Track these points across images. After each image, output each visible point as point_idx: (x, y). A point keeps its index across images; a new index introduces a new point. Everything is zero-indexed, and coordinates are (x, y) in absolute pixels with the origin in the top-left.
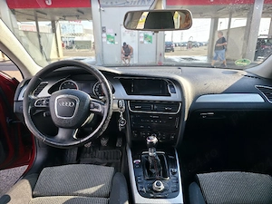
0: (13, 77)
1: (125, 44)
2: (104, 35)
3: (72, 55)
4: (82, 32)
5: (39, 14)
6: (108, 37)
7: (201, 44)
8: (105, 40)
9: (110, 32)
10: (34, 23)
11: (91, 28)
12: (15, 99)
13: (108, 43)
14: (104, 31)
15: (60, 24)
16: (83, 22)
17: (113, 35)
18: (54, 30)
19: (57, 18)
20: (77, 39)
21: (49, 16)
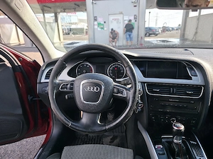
0: (33, 59)
1: (112, 30)
2: (96, 23)
3: (70, 39)
4: (77, 21)
5: (46, 8)
6: (99, 24)
7: (173, 29)
8: (96, 27)
9: (100, 20)
10: (42, 15)
11: (86, 18)
12: (38, 81)
13: (99, 29)
14: (95, 20)
15: (61, 15)
16: (78, 13)
17: (102, 23)
18: (56, 20)
19: (59, 11)
20: (73, 27)
21: (52, 10)
